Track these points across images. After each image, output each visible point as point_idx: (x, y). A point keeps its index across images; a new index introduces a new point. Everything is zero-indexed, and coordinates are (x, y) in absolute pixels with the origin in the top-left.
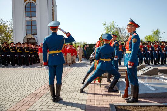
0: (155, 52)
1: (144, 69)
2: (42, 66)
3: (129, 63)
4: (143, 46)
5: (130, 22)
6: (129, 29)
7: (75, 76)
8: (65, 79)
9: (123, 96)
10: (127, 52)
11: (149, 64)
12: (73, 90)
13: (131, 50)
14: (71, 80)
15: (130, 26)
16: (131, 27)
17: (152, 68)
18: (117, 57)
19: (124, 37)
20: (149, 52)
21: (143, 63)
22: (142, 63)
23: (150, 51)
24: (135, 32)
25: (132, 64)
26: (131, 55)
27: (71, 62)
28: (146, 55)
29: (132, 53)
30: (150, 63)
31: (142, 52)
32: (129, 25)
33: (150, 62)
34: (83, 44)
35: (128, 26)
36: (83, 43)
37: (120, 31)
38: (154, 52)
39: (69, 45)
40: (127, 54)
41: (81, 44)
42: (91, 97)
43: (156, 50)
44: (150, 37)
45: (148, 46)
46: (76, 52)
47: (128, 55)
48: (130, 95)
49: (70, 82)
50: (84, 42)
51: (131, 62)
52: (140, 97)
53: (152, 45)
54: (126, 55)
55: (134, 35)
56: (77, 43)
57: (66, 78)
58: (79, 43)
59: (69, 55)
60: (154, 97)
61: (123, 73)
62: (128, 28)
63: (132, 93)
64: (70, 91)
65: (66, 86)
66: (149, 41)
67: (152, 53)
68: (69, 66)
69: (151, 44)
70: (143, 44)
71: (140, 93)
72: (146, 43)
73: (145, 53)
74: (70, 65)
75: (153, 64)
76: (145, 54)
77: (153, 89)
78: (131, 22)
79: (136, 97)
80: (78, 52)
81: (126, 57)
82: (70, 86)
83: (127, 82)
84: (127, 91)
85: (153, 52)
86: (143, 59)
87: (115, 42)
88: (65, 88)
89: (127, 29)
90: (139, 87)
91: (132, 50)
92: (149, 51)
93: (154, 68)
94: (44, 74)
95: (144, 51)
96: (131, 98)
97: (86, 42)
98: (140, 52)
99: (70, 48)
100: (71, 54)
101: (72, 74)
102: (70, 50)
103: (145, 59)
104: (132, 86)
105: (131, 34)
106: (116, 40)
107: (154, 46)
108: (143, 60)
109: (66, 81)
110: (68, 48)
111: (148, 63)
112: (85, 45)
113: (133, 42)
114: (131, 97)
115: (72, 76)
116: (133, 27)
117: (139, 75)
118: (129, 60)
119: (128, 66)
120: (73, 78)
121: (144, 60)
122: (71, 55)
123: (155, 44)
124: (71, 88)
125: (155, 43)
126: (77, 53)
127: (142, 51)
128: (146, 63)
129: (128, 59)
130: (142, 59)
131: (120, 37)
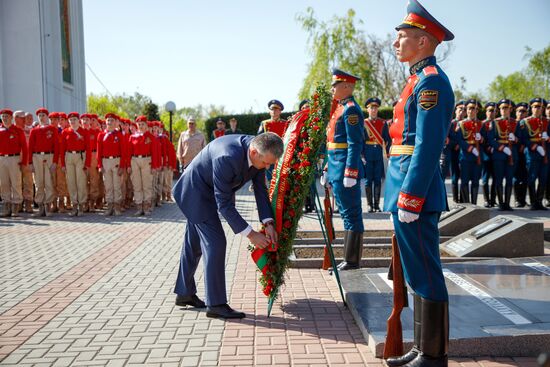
0: (536, 151)
1: (481, 229)
2: (9, 216)
3: (402, 200)
4: (479, 124)
5: (410, 16)
6: (404, 46)
7: (165, 260)
8: (122, 274)
9: (378, 347)
10: (397, 149)
11: (505, 208)
12: (157, 324)
13: (410, 141)
14: (149, 280)
15: (412, 31)
16: (417, 37)
17: (518, 222)
18: (356, 174)
19: (395, 84)
20: (507, 151)
21: (481, 202)
22: (474, 202)
23: (512, 145)
24: (431, 61)
25: (414, 203)
26: (412, 164)
27: (149, 196)
28: (493, 165)
29: (414, 155)
30: (513, 203)
31: (476, 152)
32: (405, 27)
33: (513, 198)
34: (206, 116)
35: (403, 32)
36: (210, 110)
37: (380, 53)
38: (530, 149)
39: (143, 120)
40: (393, 160)
41: (199, 115)
42: (238, 357)
43: (540, 144)
44: (515, 82)
45: (501, 123)
46: (174, 152)
47: (398, 163)
48: (410, 346)
49: (141, 289)
50: (212, 107)
51: (410, 195)
52: (457, 353)
53: (521, 118)
54: (393, 165)
55: (426, 72)
56: (178, 108)
57: (126, 271)
58: (189, 111)
59: (140, 163)
60: (520, 356)
61: (384, 248)
62: (402, 41)
63: (418, 337)
64: (140, 328)
65: (126, 308)
66: (507, 102)
67: (522, 156)
68: (143, 214)
69: (518, 114)
70: (481, 115)
71: (454, 334)
72: (492, 111)
73: (489, 154)
74: (146, 213)
75: (526, 208)
76: (486, 158)
77: (519, 319)
78: (416, 14)
79: (436, 352)
80: (182, 151)
81: (392, 171)
82: (141, 306)
83: (395, 285)
84: (395, 329)
85: (526, 149)
86: (481, 182)
87: (348, 105)
88: (119, 316)
89: (397, 45)
90: (450, 308)
91: (418, 141)
92: (506, 145)
93: (528, 226)
94: (20, 255)
95: (482, 147)
96: (416, 359)
97: (222, 109)
98: (465, 151)
99: (147, 134)
100: (149, 159)
101: (156, 251)
102: (148, 141)
103: (490, 182)
104: (417, 301)
105: (416, 70)
106: (351, 98)
107: (531, 122)
108: (481, 189)
109: (122, 284)
110: (136, 135)
111: (500, 200)
112: (216, 119)
113: (419, 106)
114: (415, 355)
115: (155, 260)
116: (424, 39)
117: (459, 257)
118: (405, 185)
119: (400, 212)
120: (157, 271)
121: (486, 186)
122: (148, 167)
123: (533, 116)
124: (149, 314)
125: (534, 110)
126: (178, 156)
127: (474, 145)
128: (491, 203)
129: (398, 183)
130: (476, 185)
131: (377, 84)
